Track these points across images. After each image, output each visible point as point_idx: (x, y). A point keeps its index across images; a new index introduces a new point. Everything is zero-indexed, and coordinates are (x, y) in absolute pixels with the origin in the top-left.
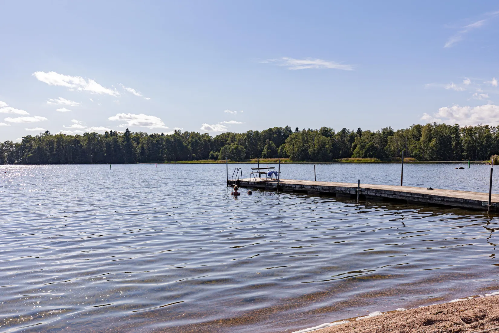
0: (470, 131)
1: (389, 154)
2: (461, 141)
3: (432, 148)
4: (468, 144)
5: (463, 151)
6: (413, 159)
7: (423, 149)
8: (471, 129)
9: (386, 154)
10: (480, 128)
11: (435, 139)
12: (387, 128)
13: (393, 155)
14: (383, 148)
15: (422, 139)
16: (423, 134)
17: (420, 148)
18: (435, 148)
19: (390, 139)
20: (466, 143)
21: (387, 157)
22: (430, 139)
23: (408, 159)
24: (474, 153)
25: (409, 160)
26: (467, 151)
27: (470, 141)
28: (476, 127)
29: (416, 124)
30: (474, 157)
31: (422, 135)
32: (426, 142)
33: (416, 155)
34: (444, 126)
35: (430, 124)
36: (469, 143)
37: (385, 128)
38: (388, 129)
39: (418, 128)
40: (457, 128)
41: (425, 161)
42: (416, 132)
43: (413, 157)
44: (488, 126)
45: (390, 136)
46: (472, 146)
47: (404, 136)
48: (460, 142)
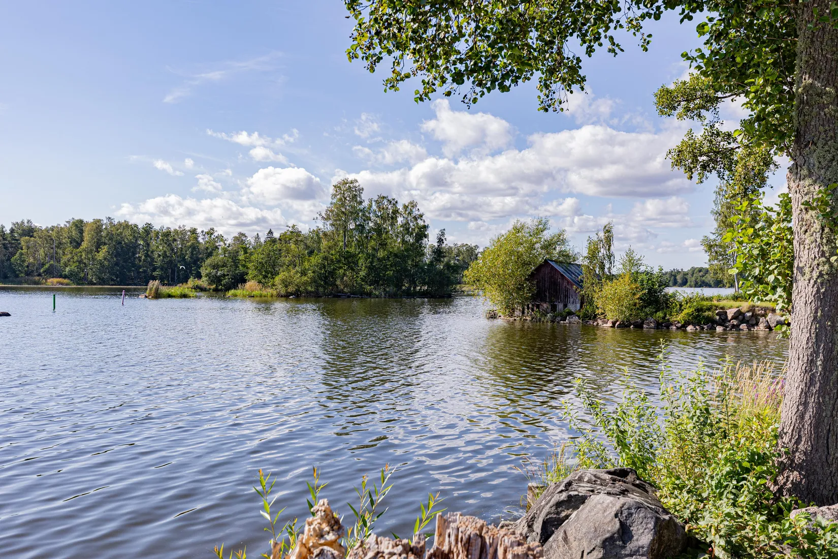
0: (167, 236)
1: (19, 271)
2: (152, 252)
3: (101, 263)
4: (163, 257)
5: (154, 269)
6: (66, 281)
7: (85, 264)
8: (167, 234)
9: (14, 271)
10: (183, 233)
11: (106, 247)
12: (23, 222)
13: (28, 274)
14: (9, 259)
15: (84, 245)
16: (87, 236)
17: (80, 262)
18: (106, 263)
19: (27, 242)
20: (159, 256)
21: (17, 276)
22: (98, 245)
23: (55, 280)
24: (173, 272)
25: (58, 282)
26: (162, 268)
27: (165, 252)
28: (175, 230)
29: (77, 218)
30: (173, 280)
31: (85, 239)
32: (91, 250)
33: (71, 274)
34: (126, 226)
35: (100, 220)
36: (165, 255)
37: (19, 221)
38: (26, 224)
39: (79, 225)
40: (148, 229)
41: (88, 284)
42: (74, 233)
43: (65, 277)
44: (195, 230)
45: (27, 237)
46: (171, 262)
47: (52, 239)
48: (149, 253)
